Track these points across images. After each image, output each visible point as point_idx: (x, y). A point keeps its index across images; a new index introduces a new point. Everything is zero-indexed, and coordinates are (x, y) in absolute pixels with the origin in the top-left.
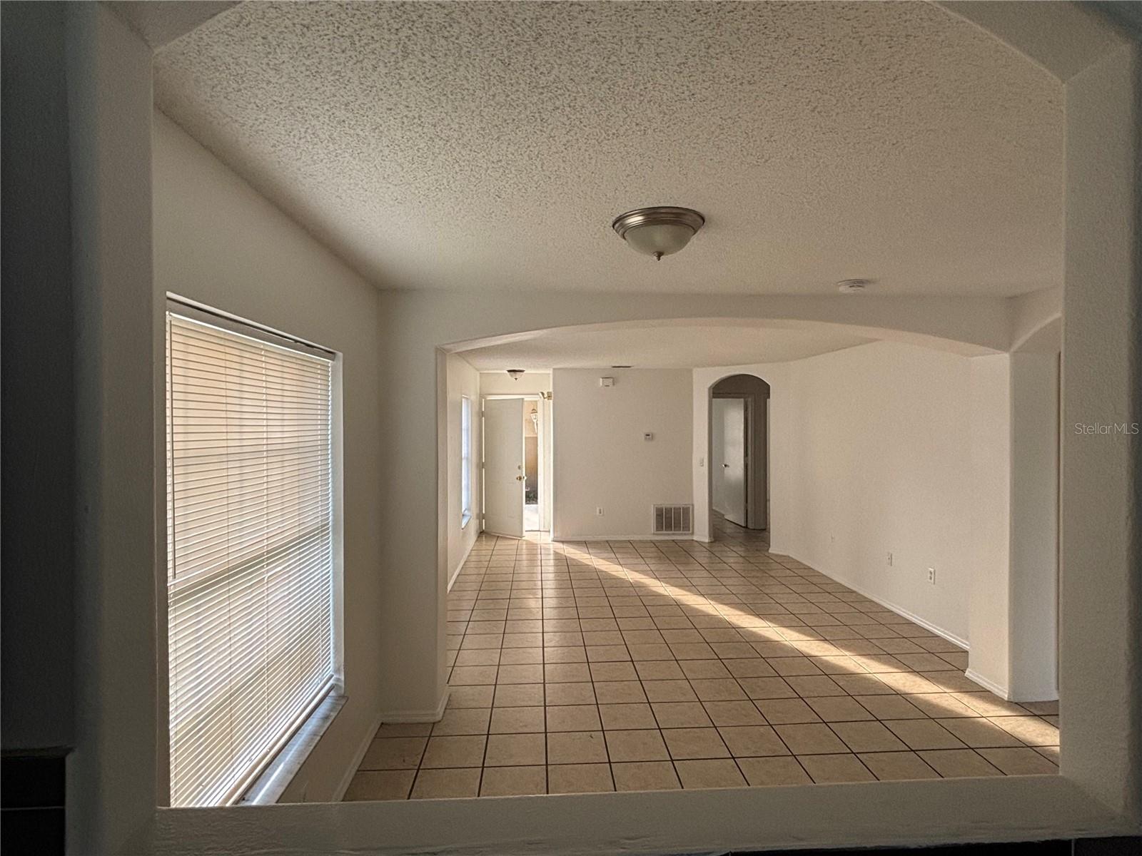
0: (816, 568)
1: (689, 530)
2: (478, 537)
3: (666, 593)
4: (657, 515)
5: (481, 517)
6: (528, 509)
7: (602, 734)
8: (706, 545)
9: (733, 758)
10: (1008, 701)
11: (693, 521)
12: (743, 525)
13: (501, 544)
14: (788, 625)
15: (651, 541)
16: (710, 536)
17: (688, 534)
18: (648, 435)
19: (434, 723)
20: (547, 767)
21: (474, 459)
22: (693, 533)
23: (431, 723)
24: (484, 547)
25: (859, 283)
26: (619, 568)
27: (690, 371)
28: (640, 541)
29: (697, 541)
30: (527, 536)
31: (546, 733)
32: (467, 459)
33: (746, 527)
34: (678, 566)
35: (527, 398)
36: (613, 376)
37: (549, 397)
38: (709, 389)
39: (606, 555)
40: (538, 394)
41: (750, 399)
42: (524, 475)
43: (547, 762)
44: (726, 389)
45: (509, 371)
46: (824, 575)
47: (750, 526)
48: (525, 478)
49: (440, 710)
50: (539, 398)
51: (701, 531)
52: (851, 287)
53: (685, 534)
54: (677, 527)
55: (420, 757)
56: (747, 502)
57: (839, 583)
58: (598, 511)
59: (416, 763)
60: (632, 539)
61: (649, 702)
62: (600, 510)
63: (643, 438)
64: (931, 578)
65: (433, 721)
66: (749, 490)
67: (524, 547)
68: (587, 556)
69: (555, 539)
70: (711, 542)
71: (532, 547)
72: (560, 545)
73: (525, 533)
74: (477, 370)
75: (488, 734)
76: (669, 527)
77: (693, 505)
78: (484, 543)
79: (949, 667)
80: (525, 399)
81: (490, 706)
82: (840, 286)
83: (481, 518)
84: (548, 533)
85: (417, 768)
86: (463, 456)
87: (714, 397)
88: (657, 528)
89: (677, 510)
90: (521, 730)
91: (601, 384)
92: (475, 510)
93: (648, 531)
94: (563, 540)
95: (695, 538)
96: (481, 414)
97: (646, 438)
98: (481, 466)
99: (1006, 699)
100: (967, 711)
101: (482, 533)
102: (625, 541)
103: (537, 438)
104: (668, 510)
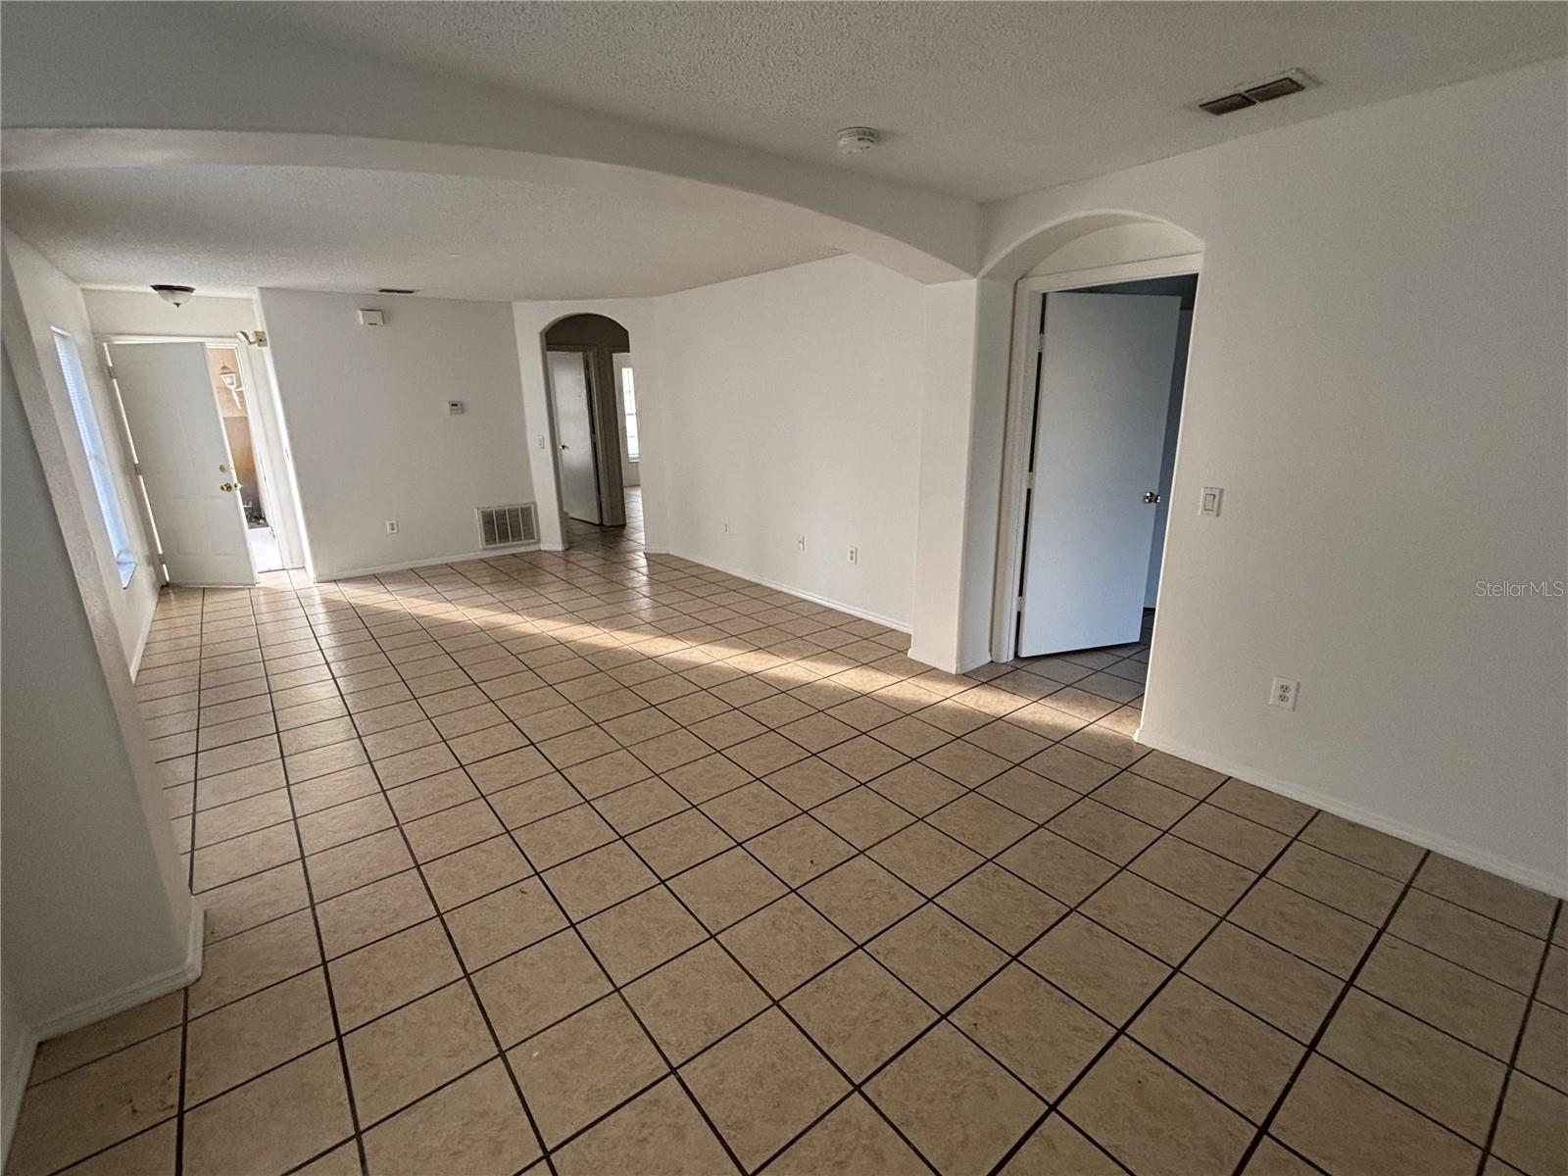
0: (706, 563)
1: (533, 538)
2: (160, 595)
3: (536, 631)
4: (484, 523)
5: (155, 561)
6: (254, 536)
7: (539, 881)
8: (561, 555)
9: (739, 844)
10: (957, 675)
11: (538, 526)
12: (597, 523)
13: (213, 602)
14: (710, 640)
15: (482, 560)
16: (563, 543)
17: (533, 544)
18: (456, 405)
19: (186, 989)
20: (469, 980)
21: (113, 457)
22: (539, 541)
23: (179, 991)
24: (175, 613)
25: (869, 135)
26: (449, 606)
27: (509, 305)
28: (465, 562)
29: (545, 551)
30: (263, 581)
31: (439, 915)
32: (96, 458)
33: (601, 525)
34: (537, 589)
35: (210, 344)
36: (383, 305)
37: (261, 341)
38: (541, 333)
39: (416, 591)
40: (236, 337)
41: (591, 354)
42: (236, 481)
43: (464, 970)
44: (565, 336)
45: (156, 288)
46: (718, 571)
47: (606, 523)
48: (239, 486)
49: (193, 958)
50: (238, 345)
51: (550, 537)
52: (859, 139)
53: (529, 544)
54: (516, 536)
55: (176, 1081)
56: (599, 493)
57: (737, 577)
58: (389, 528)
59: (170, 1103)
60: (450, 561)
61: (587, 801)
62: (392, 525)
63: (449, 412)
64: (852, 558)
65: (183, 986)
66: (601, 477)
67: (262, 599)
68: (387, 597)
69: (321, 579)
70: (567, 550)
71: (275, 597)
72: (333, 587)
73: (259, 578)
74: (75, 280)
75: (325, 963)
76: (504, 537)
77: (535, 503)
78: (174, 603)
79: (891, 651)
80: (209, 346)
81: (308, 904)
82: (840, 138)
83: (158, 562)
84: (302, 571)
85: (176, 1111)
86: (88, 454)
87: (549, 350)
88: (487, 540)
89: (513, 512)
90: (389, 929)
91: (362, 322)
92: (139, 550)
93: (475, 546)
94: (334, 578)
95: (543, 547)
96: (107, 374)
97: (452, 410)
98: (131, 471)
99: (954, 673)
100: (931, 696)
101: (164, 589)
102: (441, 566)
103: (246, 419)
104: (501, 515)
